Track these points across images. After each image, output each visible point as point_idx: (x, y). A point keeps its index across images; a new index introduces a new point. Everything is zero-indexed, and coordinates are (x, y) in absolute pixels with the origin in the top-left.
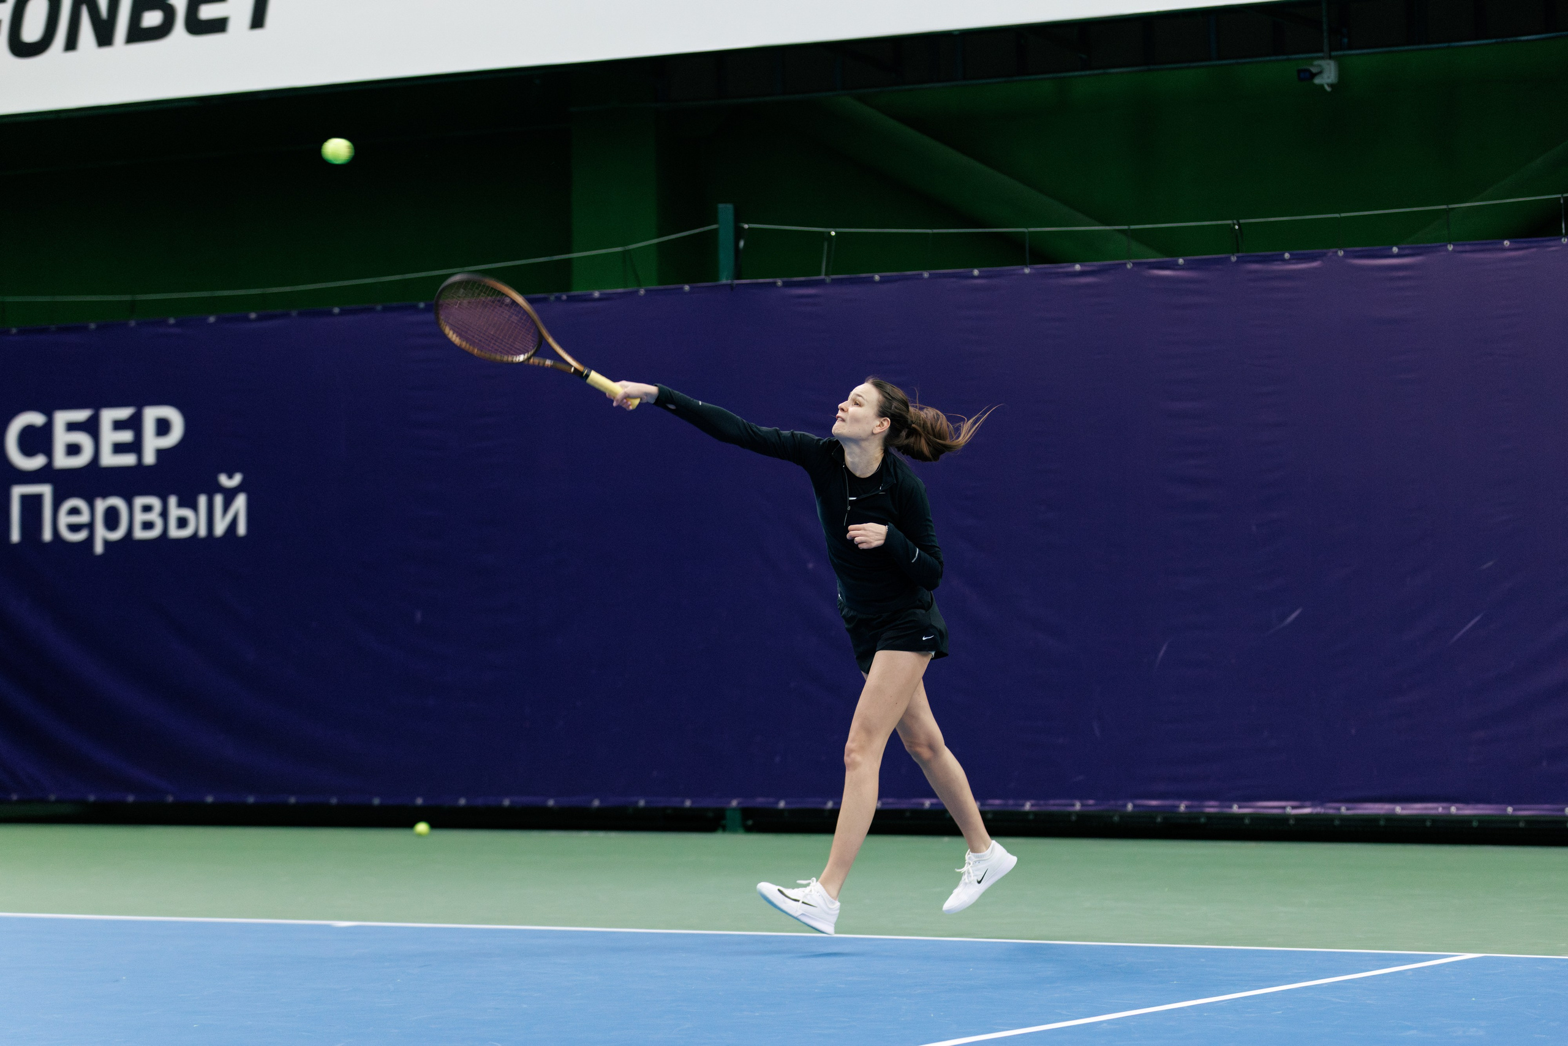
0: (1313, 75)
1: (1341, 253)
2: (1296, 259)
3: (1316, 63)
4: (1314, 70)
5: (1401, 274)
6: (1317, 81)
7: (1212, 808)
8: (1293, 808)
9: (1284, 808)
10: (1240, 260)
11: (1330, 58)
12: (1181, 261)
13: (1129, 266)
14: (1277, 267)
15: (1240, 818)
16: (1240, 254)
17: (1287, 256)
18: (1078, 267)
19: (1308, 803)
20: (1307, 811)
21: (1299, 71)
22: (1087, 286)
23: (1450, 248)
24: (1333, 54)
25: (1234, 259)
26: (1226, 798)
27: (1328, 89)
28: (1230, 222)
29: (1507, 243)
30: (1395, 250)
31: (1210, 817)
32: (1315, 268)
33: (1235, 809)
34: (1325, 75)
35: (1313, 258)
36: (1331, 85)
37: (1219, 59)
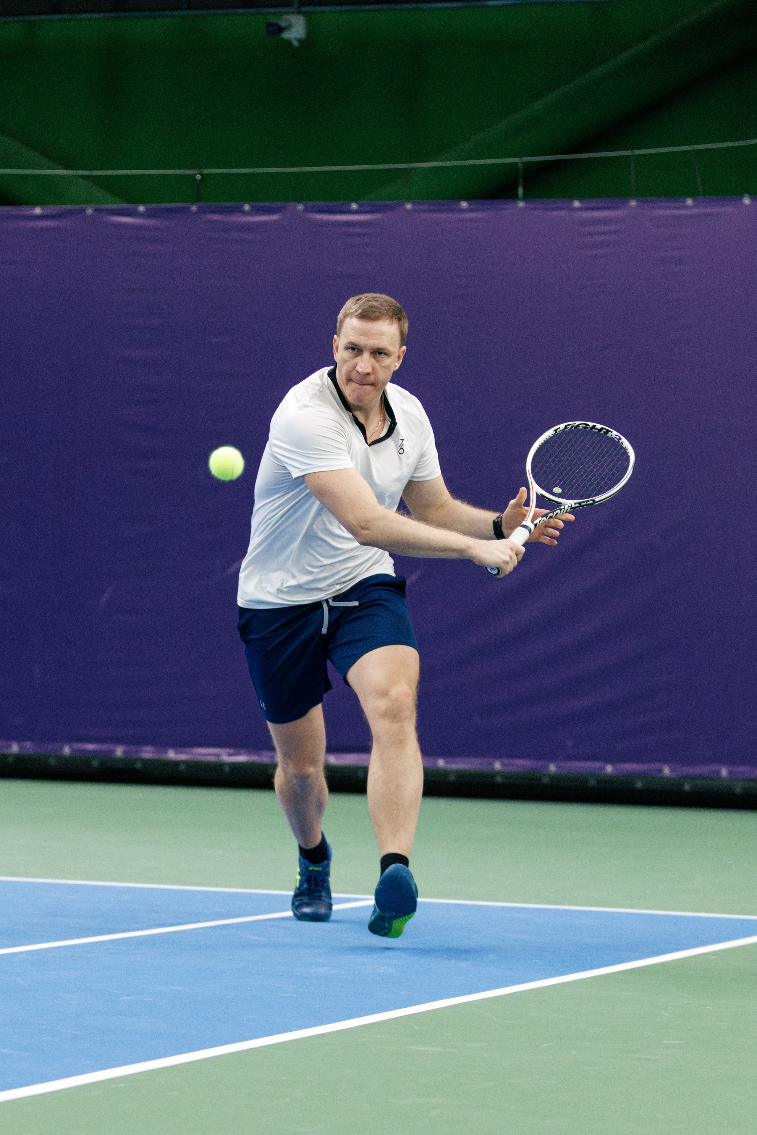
0: (281, 30)
1: (300, 207)
2: (256, 210)
3: (286, 17)
4: (283, 24)
5: (359, 230)
6: (286, 35)
7: (148, 753)
8: (230, 755)
9: (218, 755)
10: (202, 211)
11: (300, 13)
12: (141, 208)
13: (90, 211)
14: (236, 218)
15: (176, 764)
16: (200, 204)
17: (247, 207)
18: (38, 211)
19: (243, 751)
20: (242, 759)
21: (268, 25)
22: (47, 230)
23: (409, 206)
24: (304, 9)
25: (194, 208)
26: (163, 745)
27: (296, 44)
28: (190, 172)
29: (464, 204)
30: (354, 206)
31: (146, 762)
32: (275, 221)
33: (172, 755)
34: (294, 29)
35: (271, 211)
36: (299, 41)
37: (190, 8)
